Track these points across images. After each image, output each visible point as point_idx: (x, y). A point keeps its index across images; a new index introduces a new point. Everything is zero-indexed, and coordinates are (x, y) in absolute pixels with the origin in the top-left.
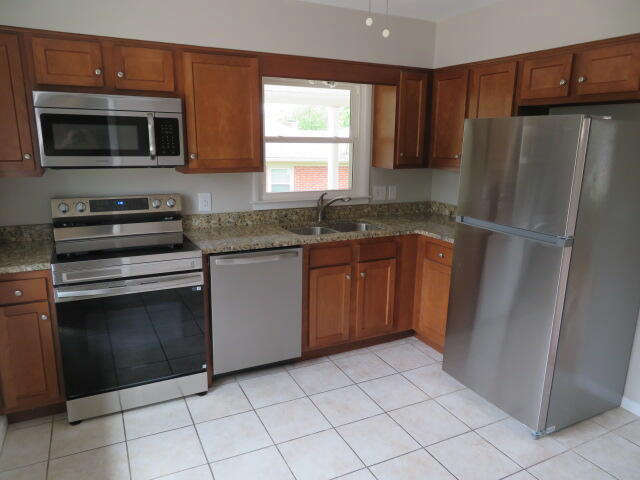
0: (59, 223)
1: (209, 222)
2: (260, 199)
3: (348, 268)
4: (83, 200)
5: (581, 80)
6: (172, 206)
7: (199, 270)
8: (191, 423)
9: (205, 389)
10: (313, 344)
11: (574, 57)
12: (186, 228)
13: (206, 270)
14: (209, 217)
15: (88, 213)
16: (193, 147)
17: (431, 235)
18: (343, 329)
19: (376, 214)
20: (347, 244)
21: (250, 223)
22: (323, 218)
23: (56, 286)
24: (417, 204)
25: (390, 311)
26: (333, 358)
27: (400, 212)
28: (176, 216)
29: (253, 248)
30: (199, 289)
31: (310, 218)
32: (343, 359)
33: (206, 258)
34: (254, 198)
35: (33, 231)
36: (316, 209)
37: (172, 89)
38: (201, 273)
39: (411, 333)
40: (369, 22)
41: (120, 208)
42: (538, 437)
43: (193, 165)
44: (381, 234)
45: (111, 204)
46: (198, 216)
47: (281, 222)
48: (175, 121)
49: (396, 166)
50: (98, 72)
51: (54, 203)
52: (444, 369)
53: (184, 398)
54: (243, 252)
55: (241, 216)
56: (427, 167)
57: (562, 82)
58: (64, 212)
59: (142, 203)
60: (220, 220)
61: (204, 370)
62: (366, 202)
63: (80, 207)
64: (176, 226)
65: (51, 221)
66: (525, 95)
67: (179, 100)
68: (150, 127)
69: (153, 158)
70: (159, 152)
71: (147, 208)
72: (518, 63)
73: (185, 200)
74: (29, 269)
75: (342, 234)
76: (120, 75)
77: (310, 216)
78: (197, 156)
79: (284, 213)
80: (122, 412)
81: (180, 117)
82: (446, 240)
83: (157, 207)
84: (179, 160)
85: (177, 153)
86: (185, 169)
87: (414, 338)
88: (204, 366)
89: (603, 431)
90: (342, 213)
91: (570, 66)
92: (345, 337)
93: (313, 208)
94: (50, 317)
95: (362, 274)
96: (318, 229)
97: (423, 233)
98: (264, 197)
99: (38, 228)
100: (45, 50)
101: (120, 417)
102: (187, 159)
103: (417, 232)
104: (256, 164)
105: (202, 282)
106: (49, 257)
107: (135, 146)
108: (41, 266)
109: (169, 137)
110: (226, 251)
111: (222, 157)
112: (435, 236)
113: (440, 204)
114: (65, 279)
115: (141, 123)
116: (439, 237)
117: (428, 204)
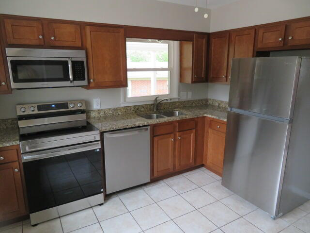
0: (22, 118)
1: (99, 114)
2: (125, 101)
3: (172, 135)
4: (34, 105)
5: (290, 38)
6: (81, 106)
7: (98, 141)
8: (97, 222)
9: (102, 201)
10: (156, 175)
11: (286, 26)
12: (88, 117)
13: (102, 140)
14: (99, 111)
15: (36, 112)
16: (92, 76)
17: (213, 117)
18: (170, 166)
19: (182, 106)
20: (172, 123)
21: (120, 113)
22: (157, 109)
23: (23, 154)
24: (202, 100)
25: (192, 156)
26: (165, 180)
27: (194, 105)
28: (82, 112)
29: (125, 127)
30: (98, 150)
31: (150, 110)
32: (170, 181)
33: (102, 134)
34: (122, 100)
35: (6, 123)
36: (153, 105)
37: (80, 45)
38: (100, 142)
39: (203, 165)
40: (196, 10)
41: (54, 108)
42: (274, 219)
43: (92, 85)
44: (188, 117)
45: (48, 107)
46: (94, 111)
47: (136, 112)
48: (83, 62)
49: (193, 82)
50: (41, 37)
51: (18, 107)
52: (222, 184)
53: (91, 207)
54: (120, 130)
55: (115, 110)
56: (207, 82)
57: (280, 39)
58: (24, 112)
59: (65, 105)
60: (105, 113)
61: (102, 192)
62: (177, 100)
63: (32, 109)
64: (83, 117)
65: (17, 117)
66: (259, 46)
67: (84, 51)
68: (70, 66)
69: (71, 82)
70: (75, 79)
71: (68, 108)
72: (256, 30)
73: (87, 103)
74: (8, 145)
75: (169, 118)
76: (53, 38)
77: (150, 109)
78: (94, 80)
79: (137, 107)
80: (60, 217)
81: (85, 60)
82: (221, 119)
83: (73, 107)
84: (85, 83)
85: (84, 79)
86: (87, 87)
87: (203, 168)
88: (102, 190)
89: (305, 214)
90: (166, 106)
91: (284, 30)
92: (172, 170)
93: (152, 104)
94: (20, 170)
95: (179, 138)
96: (155, 115)
97: (208, 116)
98: (127, 100)
99: (9, 121)
100: (12, 26)
101: (59, 220)
102: (89, 82)
103: (205, 115)
104: (124, 84)
105: (100, 147)
106: (18, 137)
107: (62, 76)
108: (14, 143)
109: (80, 71)
110: (112, 129)
111: (107, 80)
112: (215, 117)
113: (213, 100)
114: (27, 149)
115: (65, 64)
116: (218, 118)
117: (207, 100)
